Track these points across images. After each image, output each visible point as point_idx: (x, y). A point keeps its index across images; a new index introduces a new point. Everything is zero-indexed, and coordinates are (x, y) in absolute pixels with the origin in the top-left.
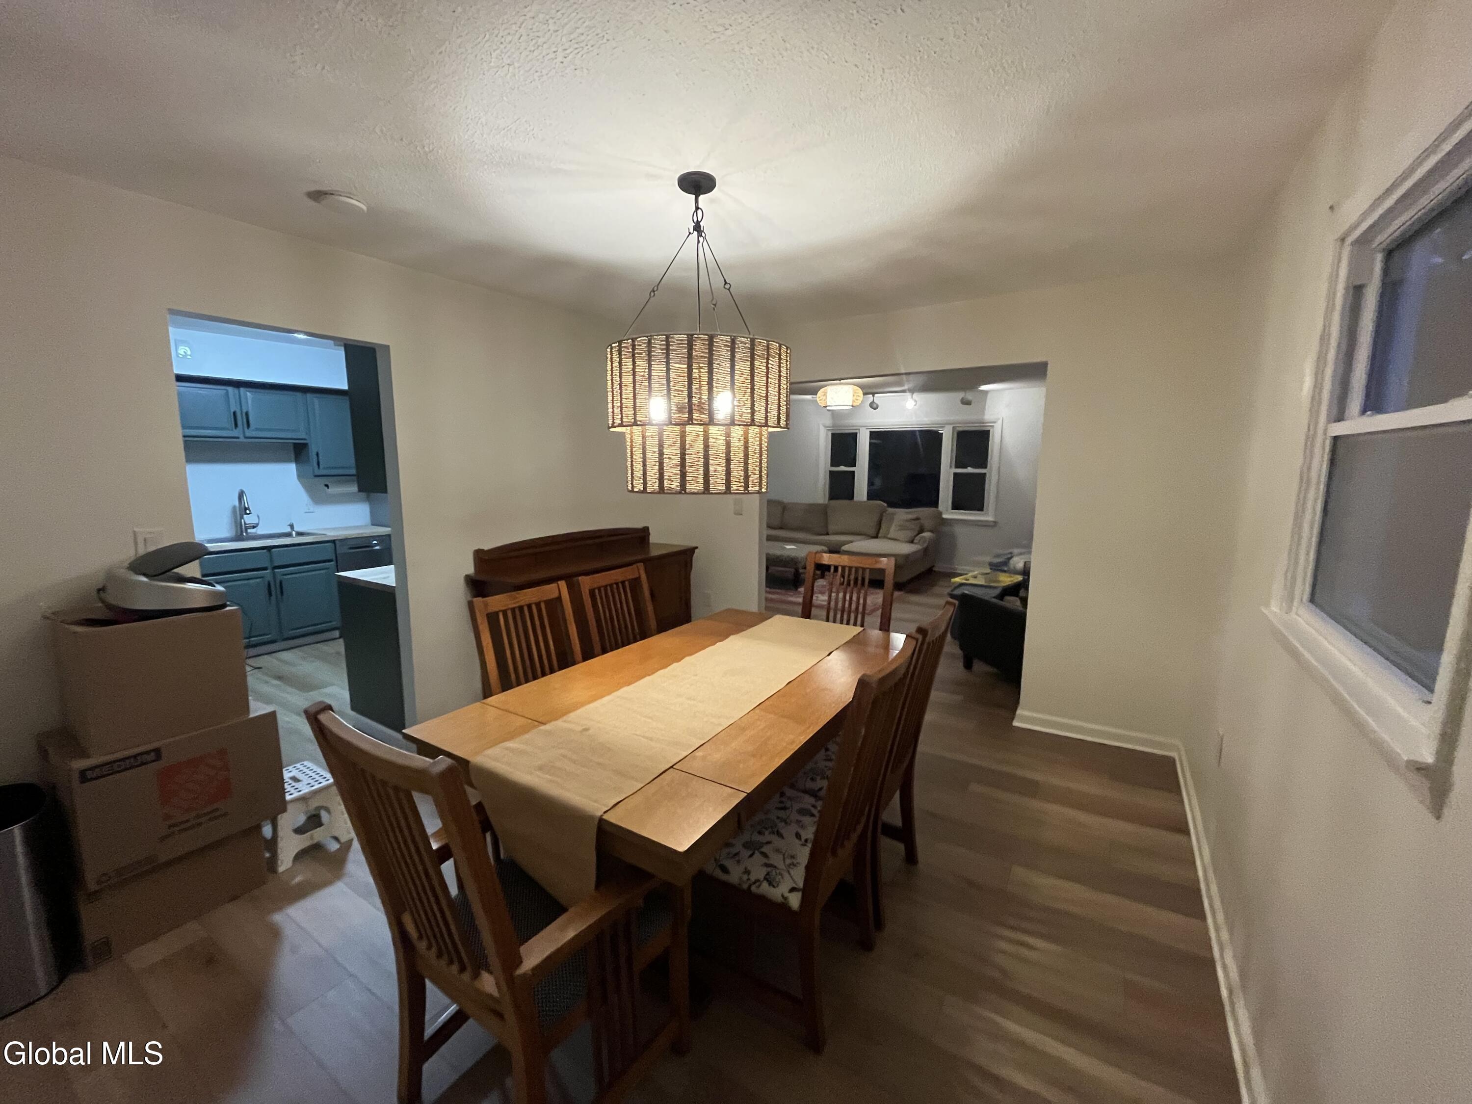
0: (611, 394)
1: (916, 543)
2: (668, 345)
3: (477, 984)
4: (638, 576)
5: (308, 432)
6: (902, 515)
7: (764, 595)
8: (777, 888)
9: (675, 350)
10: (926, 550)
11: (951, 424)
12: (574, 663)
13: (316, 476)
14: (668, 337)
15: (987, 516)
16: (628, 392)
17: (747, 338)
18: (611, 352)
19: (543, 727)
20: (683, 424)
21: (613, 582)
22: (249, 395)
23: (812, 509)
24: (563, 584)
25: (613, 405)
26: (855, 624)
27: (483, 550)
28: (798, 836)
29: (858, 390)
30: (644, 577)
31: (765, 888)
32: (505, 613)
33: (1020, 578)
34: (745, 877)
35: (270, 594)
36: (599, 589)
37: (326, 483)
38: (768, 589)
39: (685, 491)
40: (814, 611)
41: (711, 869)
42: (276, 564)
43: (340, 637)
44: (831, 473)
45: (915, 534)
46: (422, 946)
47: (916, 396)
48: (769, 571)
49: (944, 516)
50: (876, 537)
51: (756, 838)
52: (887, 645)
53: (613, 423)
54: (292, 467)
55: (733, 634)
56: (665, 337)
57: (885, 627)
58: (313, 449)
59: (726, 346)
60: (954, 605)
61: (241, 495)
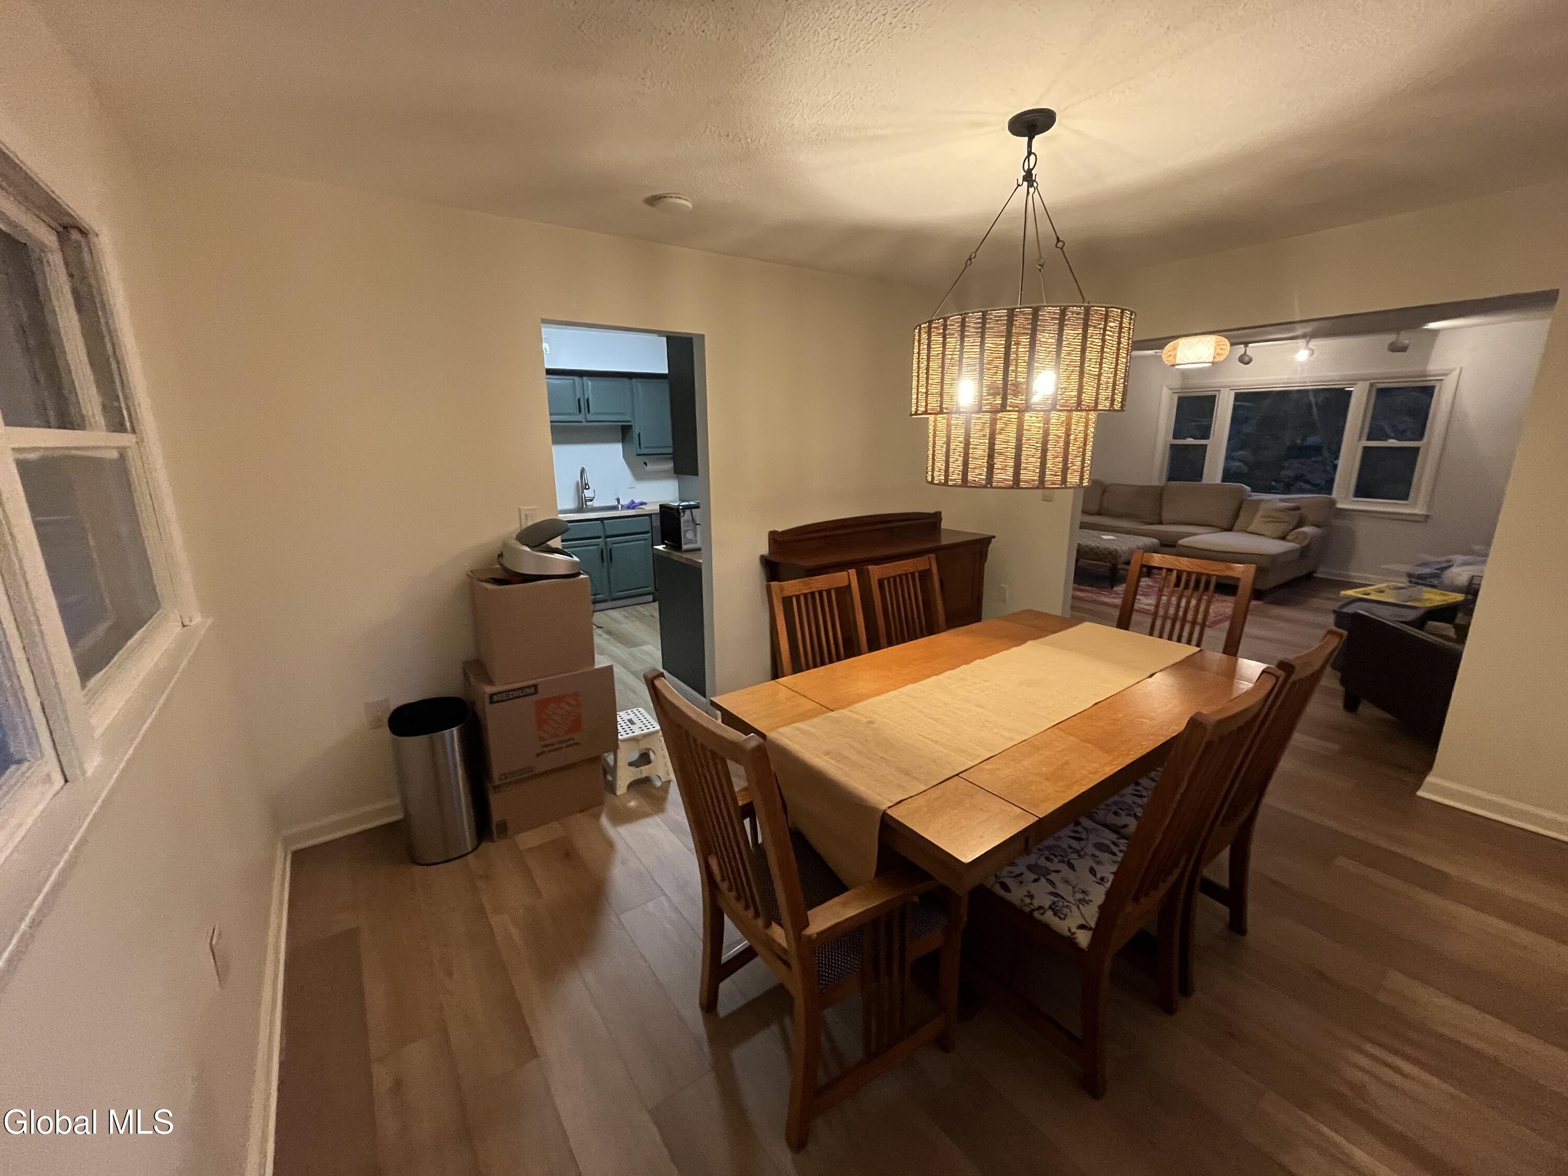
0: (916, 378)
1: (1289, 541)
2: (984, 323)
3: (769, 932)
4: (928, 567)
5: (633, 415)
6: (1275, 500)
7: (1071, 592)
8: (1063, 921)
9: (992, 328)
10: (1304, 552)
11: (1366, 380)
12: (860, 654)
13: (638, 455)
14: (984, 314)
15: (1415, 507)
16: (935, 377)
17: (1080, 307)
18: (920, 333)
19: (831, 714)
20: (995, 412)
21: (904, 572)
22: (589, 382)
23: (1142, 491)
24: (853, 572)
25: (917, 391)
26: (1189, 642)
27: (777, 531)
28: (1092, 871)
29: (1225, 342)
30: (935, 568)
31: (1049, 917)
32: (798, 597)
33: (1460, 597)
34: (1028, 900)
35: (603, 560)
36: (888, 579)
37: (646, 461)
38: (1077, 586)
39: (991, 485)
40: (1135, 617)
41: (990, 882)
42: (608, 534)
43: (654, 601)
44: (1172, 446)
45: (1291, 527)
46: (724, 886)
47: (1314, 343)
48: (1079, 564)
49: (1340, 506)
50: (1229, 529)
51: (1043, 862)
52: (1231, 673)
53: (917, 410)
54: (619, 447)
55: (1030, 640)
56: (981, 314)
57: (1232, 648)
58: (636, 430)
59: (1053, 319)
60: (1341, 635)
61: (583, 471)
